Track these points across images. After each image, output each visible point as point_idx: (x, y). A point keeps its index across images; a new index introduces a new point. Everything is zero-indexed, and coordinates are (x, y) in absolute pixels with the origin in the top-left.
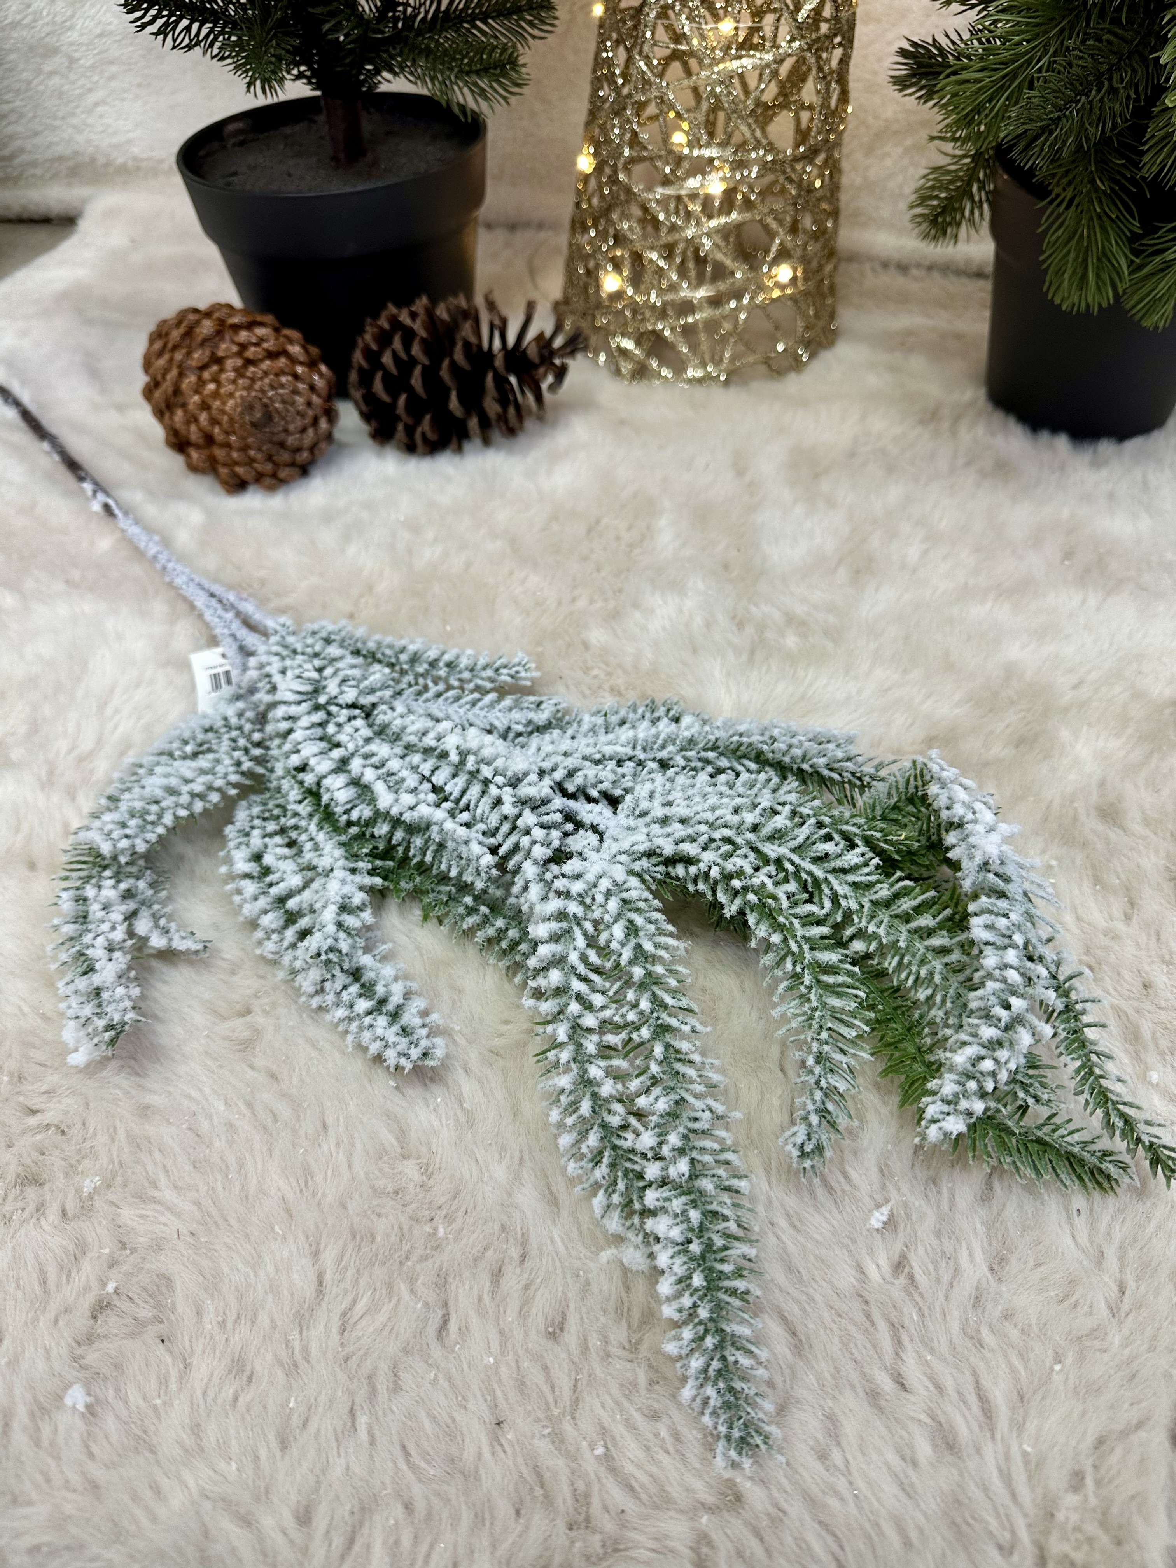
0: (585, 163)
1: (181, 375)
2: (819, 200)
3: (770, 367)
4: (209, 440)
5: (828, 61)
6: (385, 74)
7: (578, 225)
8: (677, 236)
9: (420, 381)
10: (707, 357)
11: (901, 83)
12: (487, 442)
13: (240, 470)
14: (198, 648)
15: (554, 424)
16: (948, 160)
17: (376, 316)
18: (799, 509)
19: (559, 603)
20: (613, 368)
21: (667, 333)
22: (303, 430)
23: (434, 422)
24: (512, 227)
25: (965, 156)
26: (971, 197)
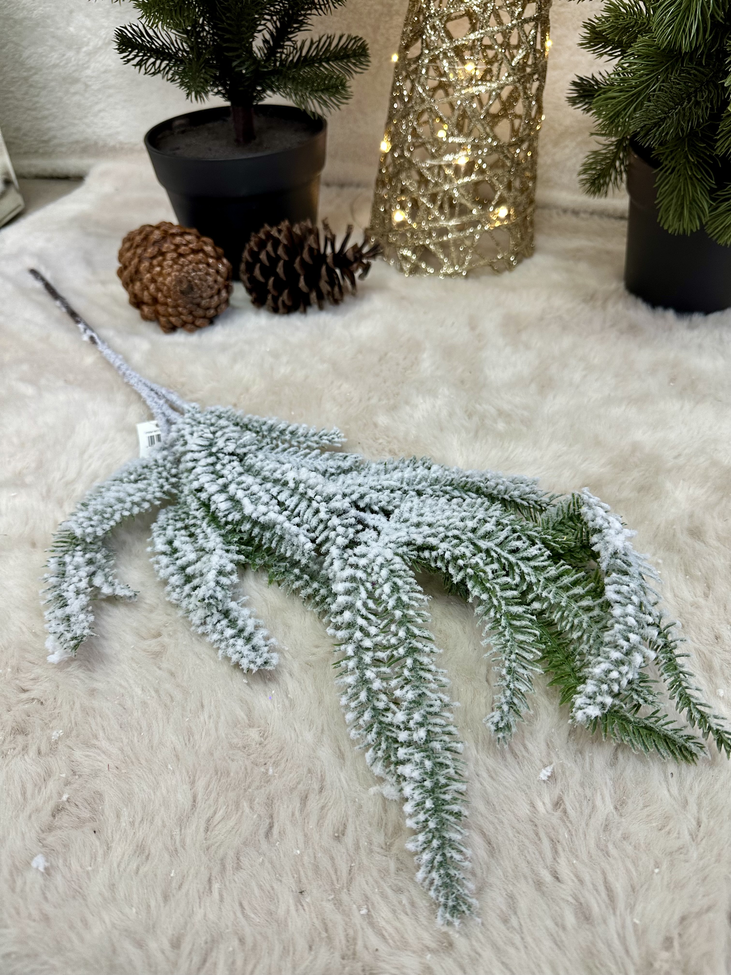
0: (385, 146)
1: (140, 262)
2: (524, 169)
3: (493, 268)
4: (155, 301)
5: (530, 89)
6: (269, 92)
7: (380, 183)
8: (438, 189)
9: (282, 269)
10: (455, 261)
11: (573, 101)
12: (321, 308)
13: (173, 319)
14: (142, 421)
15: (362, 298)
16: (601, 147)
17: (257, 232)
18: (508, 350)
19: (360, 401)
20: (398, 267)
21: (432, 247)
22: (212, 297)
23: (290, 295)
24: (342, 185)
25: (611, 145)
26: (615, 168)
